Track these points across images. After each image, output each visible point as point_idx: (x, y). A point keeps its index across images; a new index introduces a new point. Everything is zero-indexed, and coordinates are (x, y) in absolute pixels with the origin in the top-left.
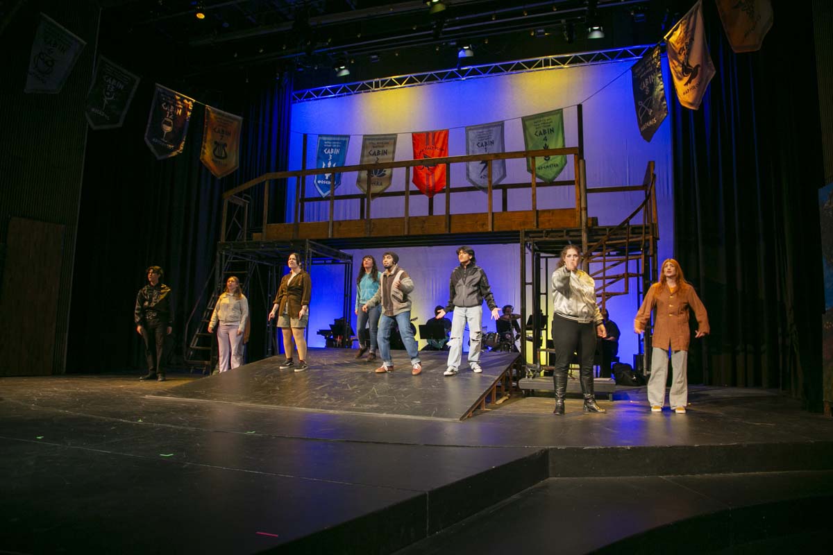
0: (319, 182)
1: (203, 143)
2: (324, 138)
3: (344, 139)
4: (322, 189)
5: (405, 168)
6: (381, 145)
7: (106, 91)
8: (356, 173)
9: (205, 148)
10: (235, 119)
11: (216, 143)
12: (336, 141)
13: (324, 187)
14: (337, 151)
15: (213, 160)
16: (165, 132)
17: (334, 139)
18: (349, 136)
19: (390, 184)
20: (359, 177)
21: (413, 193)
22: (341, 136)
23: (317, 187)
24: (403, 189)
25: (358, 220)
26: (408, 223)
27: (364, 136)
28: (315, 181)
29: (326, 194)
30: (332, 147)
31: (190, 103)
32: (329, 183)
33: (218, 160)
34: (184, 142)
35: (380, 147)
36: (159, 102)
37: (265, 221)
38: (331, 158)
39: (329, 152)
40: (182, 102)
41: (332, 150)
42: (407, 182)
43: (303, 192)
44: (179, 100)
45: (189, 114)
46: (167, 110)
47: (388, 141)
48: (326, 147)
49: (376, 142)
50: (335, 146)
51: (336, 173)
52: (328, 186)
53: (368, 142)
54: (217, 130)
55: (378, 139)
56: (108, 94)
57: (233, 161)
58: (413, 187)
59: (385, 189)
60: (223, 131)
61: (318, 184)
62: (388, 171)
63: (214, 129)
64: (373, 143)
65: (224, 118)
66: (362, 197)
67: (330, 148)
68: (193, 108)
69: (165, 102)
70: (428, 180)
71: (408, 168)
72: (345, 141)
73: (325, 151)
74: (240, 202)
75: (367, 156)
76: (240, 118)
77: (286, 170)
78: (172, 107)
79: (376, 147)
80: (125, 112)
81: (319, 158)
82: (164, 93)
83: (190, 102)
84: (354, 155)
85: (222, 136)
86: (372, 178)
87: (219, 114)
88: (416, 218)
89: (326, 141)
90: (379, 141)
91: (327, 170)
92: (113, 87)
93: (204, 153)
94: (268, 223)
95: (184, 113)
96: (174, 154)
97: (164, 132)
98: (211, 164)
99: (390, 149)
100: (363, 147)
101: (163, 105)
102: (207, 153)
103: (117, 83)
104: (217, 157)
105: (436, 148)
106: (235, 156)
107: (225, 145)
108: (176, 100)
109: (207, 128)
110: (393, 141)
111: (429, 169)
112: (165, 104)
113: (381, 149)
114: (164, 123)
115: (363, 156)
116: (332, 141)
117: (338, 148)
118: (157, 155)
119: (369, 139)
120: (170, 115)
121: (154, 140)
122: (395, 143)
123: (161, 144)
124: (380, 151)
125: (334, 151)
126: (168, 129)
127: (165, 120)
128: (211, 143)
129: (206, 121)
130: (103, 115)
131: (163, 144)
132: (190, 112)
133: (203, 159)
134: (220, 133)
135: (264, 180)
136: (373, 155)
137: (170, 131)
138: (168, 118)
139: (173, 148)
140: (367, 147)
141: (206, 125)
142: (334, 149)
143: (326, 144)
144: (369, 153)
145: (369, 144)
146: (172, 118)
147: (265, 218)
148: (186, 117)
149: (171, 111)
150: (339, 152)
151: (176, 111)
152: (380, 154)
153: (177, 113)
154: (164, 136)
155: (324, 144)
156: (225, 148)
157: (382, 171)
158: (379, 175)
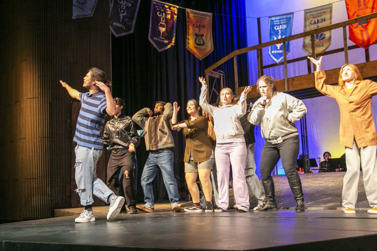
0: (273, 52)
1: (187, 36)
2: (274, 19)
3: (289, 16)
4: (275, 57)
5: (342, 28)
6: (319, 15)
7: (121, 10)
8: (301, 40)
9: (189, 39)
10: (206, 15)
11: (196, 35)
12: (283, 19)
13: (277, 56)
14: (284, 27)
15: (195, 47)
16: (162, 32)
17: (281, 17)
18: (292, 13)
19: (330, 44)
20: (304, 43)
21: (351, 48)
22: (286, 14)
23: (272, 56)
24: (342, 46)
25: (307, 75)
27: (305, 10)
28: (270, 53)
29: (279, 60)
30: (280, 24)
32: (281, 51)
33: (198, 46)
34: (174, 38)
35: (318, 16)
36: (155, 11)
37: (237, 85)
38: (280, 33)
39: (278, 28)
40: (170, 9)
41: (280, 26)
42: (345, 39)
43: (262, 61)
44: (168, 8)
45: (175, 17)
46: (161, 17)
47: (325, 11)
48: (276, 25)
49: (314, 13)
50: (282, 22)
51: (286, 41)
52: (280, 55)
53: (308, 15)
54: (195, 25)
55: (317, 11)
56: (122, 11)
57: (209, 46)
58: (350, 43)
59: (327, 48)
60: (200, 25)
61: (272, 54)
62: (327, 34)
64: (313, 15)
65: (199, 16)
68: (178, 12)
69: (159, 11)
70: (362, 35)
71: (344, 27)
72: (290, 18)
73: (275, 28)
74: (216, 75)
75: (309, 26)
76: (210, 14)
77: (246, 47)
78: (164, 13)
79: (316, 17)
80: (134, 22)
81: (271, 34)
82: (158, 5)
83: (175, 9)
84: (298, 26)
85: (200, 29)
86: (315, 42)
87: (196, 13)
90: (318, 12)
91: (278, 41)
92: (125, 6)
93: (189, 43)
94: (239, 87)
95: (172, 17)
96: (169, 46)
97: (160, 32)
98: (195, 50)
99: (327, 16)
100: (305, 19)
102: (191, 43)
103: (127, 3)
104: (198, 44)
105: (367, 7)
106: (210, 42)
107: (202, 35)
108: (166, 8)
109: (188, 25)
110: (329, 10)
112: (159, 12)
114: (160, 26)
115: (305, 26)
116: (280, 19)
117: (285, 24)
118: (158, 48)
119: (310, 12)
120: (163, 19)
121: (155, 38)
122: (331, 11)
123: (159, 41)
124: (319, 20)
125: (282, 27)
126: (163, 30)
127: (161, 24)
128: (193, 35)
129: (188, 20)
130: (121, 26)
131: (161, 41)
132: (176, 15)
133: (189, 48)
134: (198, 27)
135: (232, 56)
136: (314, 24)
137: (165, 31)
138: (162, 22)
139: (168, 42)
140: (308, 19)
141: (188, 23)
142: (282, 25)
143: (276, 23)
144: (310, 23)
145: (310, 16)
146: (165, 22)
147: (237, 83)
148: (174, 20)
149: (163, 16)
150: (286, 27)
151: (167, 16)
152: (319, 22)
153: (168, 18)
154: (161, 35)
155: (274, 23)
156: (203, 37)
157: (322, 35)
158: (320, 39)
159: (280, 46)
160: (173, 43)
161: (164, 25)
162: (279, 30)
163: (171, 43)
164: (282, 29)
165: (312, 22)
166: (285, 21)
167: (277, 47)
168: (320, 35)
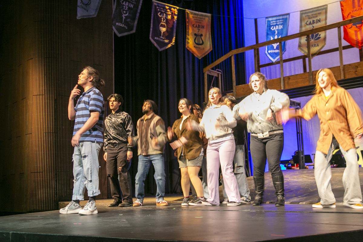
0: (269, 52)
1: (187, 36)
2: (270, 19)
3: (285, 17)
4: (272, 56)
5: (337, 28)
6: (314, 16)
7: (123, 10)
8: (297, 40)
9: (188, 39)
10: (206, 16)
11: (195, 34)
12: (279, 19)
13: (273, 55)
14: (281, 27)
15: (195, 47)
16: (162, 32)
17: (278, 18)
18: (289, 14)
19: (325, 44)
20: (300, 42)
21: (345, 48)
22: (283, 15)
23: (269, 56)
24: (337, 46)
25: (303, 74)
26: (344, 70)
27: (301, 11)
28: (266, 52)
29: (276, 59)
30: (277, 25)
31: (175, 10)
32: (277, 51)
33: (198, 46)
34: (174, 37)
35: (314, 17)
36: (156, 12)
37: (234, 84)
38: (276, 33)
39: (274, 29)
40: (171, 10)
42: (340, 39)
43: (258, 61)
44: (169, 9)
45: (176, 17)
46: (162, 17)
47: (320, 12)
48: (272, 25)
49: (309, 14)
51: (282, 41)
52: (277, 54)
53: (304, 16)
54: (195, 26)
55: (312, 12)
56: (125, 12)
57: (208, 46)
58: (345, 43)
59: (322, 48)
60: (199, 26)
61: (269, 53)
62: (322, 34)
63: (193, 25)
64: (309, 16)
65: (199, 17)
66: (304, 58)
67: (276, 25)
68: (178, 13)
69: (160, 11)
70: (356, 35)
71: (339, 28)
72: (286, 18)
73: (272, 28)
74: (215, 74)
75: (305, 26)
76: (209, 15)
77: (243, 47)
78: (164, 14)
79: (311, 18)
80: (136, 22)
81: (267, 34)
82: (158, 6)
84: (294, 27)
85: (199, 29)
86: (311, 42)
87: (195, 14)
88: (350, 65)
89: (272, 21)
90: (313, 13)
91: (275, 41)
92: (127, 7)
93: (188, 43)
94: (236, 85)
95: (173, 18)
96: (170, 46)
97: (161, 32)
98: (194, 50)
99: (322, 17)
100: (301, 20)
101: (159, 14)
102: (190, 43)
103: (129, 4)
104: (197, 44)
105: (362, 9)
106: (209, 42)
107: (202, 35)
108: (167, 9)
109: (188, 25)
110: (324, 11)
111: (357, 27)
114: (161, 26)
115: (301, 27)
116: (277, 20)
118: (158, 48)
119: (305, 13)
120: (164, 20)
121: (156, 38)
122: (326, 12)
123: (160, 40)
124: (314, 21)
125: (278, 27)
126: (163, 30)
127: (161, 24)
128: (192, 35)
129: (187, 20)
130: (123, 26)
131: (162, 40)
132: (176, 16)
133: (188, 47)
134: (197, 27)
135: (230, 56)
136: (309, 24)
137: (165, 31)
138: (163, 22)
139: (169, 42)
140: (304, 20)
141: (188, 23)
142: (278, 26)
143: (272, 23)
144: (306, 23)
145: (305, 17)
146: (165, 22)
147: (234, 81)
148: (174, 20)
149: (164, 17)
150: (282, 28)
151: (168, 17)
152: (315, 23)
153: (168, 18)
154: (162, 35)
155: (271, 23)
156: (202, 37)
157: (318, 35)
158: (315, 39)
159: (276, 46)
160: (173, 42)
161: (165, 25)
162: (276, 31)
163: (172, 42)
164: (278, 29)
165: (308, 23)
166: (281, 22)
167: (274, 47)
168: (315, 35)
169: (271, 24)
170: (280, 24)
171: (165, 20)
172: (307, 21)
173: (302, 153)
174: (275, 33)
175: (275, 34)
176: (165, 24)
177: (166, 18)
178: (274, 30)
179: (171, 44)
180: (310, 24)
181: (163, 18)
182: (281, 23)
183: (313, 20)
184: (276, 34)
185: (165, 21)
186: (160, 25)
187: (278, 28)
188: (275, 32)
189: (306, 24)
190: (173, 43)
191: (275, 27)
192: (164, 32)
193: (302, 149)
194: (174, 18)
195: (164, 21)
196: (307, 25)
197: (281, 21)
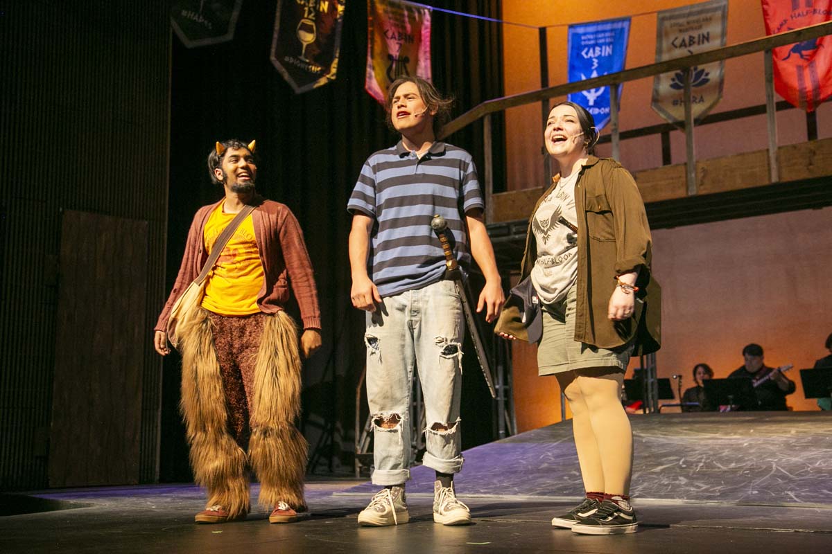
1: (369, 58)
2: (581, 30)
3: (619, 25)
6: (694, 25)
9: (372, 67)
11: (390, 57)
12: (604, 31)
14: (607, 51)
16: (305, 44)
17: (600, 28)
18: (628, 19)
19: (721, 97)
20: (656, 91)
22: (614, 21)
26: (778, 159)
27: (659, 12)
30: (597, 45)
32: (597, 111)
34: (336, 61)
35: (692, 29)
37: (489, 189)
38: (596, 65)
39: (591, 54)
41: (598, 49)
45: (340, 8)
46: (304, 6)
47: (709, 15)
48: (586, 46)
49: (681, 21)
50: (601, 41)
53: (667, 24)
54: (389, 34)
55: (688, 14)
59: (710, 108)
60: (400, 34)
62: (714, 73)
63: (385, 32)
64: (681, 25)
66: (664, 130)
67: (594, 46)
70: (801, 77)
71: (768, 52)
72: (622, 29)
73: (583, 53)
75: (669, 50)
76: (428, 8)
79: (687, 30)
80: (235, 14)
81: (572, 68)
85: (400, 44)
87: (390, 3)
88: (794, 147)
90: (692, 18)
93: (371, 77)
94: (494, 192)
95: (333, 8)
97: (302, 45)
99: (715, 29)
100: (660, 35)
102: (377, 77)
105: (815, 11)
107: (406, 60)
109: (372, 32)
110: (719, 13)
111: (802, 56)
113: (695, 34)
114: (300, 29)
115: (659, 51)
116: (597, 32)
117: (609, 44)
118: (293, 85)
119: (671, 18)
120: (310, 13)
121: (287, 59)
122: (724, 17)
123: (299, 65)
124: (694, 38)
125: (601, 51)
126: (308, 38)
127: (303, 23)
128: (382, 58)
129: (371, 18)
130: (200, 21)
131: (302, 66)
132: (342, 5)
133: (370, 88)
134: (395, 38)
135: (480, 116)
136: (681, 46)
137: (313, 41)
138: (307, 18)
139: (320, 70)
140: (667, 34)
141: (371, 26)
142: (601, 47)
143: (585, 40)
144: (673, 44)
145: (671, 27)
146: (314, 18)
147: (489, 182)
148: (336, 15)
149: (311, 5)
150: (611, 53)
151: (320, 5)
152: (694, 43)
153: (321, 9)
154: (304, 51)
155: (581, 40)
156: (407, 65)
157: (702, 74)
158: (696, 83)
159: (595, 98)
160: (332, 73)
161: (312, 26)
162: (594, 60)
163: (328, 73)
164: (601, 55)
165: (678, 43)
166: (608, 37)
167: (588, 101)
168: (696, 74)
169: (583, 43)
170: (605, 44)
171: (313, 14)
172: (676, 39)
173: (652, 374)
174: (593, 65)
175: (593, 68)
176: (313, 24)
177: (314, 8)
178: (591, 57)
179: (328, 76)
180: (683, 44)
181: (306, 9)
182: (607, 40)
183: (690, 37)
184: (596, 69)
185: (314, 16)
186: (299, 25)
187: (599, 53)
188: (593, 62)
189: (672, 46)
190: (332, 76)
191: (591, 51)
192: (308, 46)
193: (652, 363)
194: (336, 9)
195: (310, 17)
196: (676, 47)
197: (607, 34)
